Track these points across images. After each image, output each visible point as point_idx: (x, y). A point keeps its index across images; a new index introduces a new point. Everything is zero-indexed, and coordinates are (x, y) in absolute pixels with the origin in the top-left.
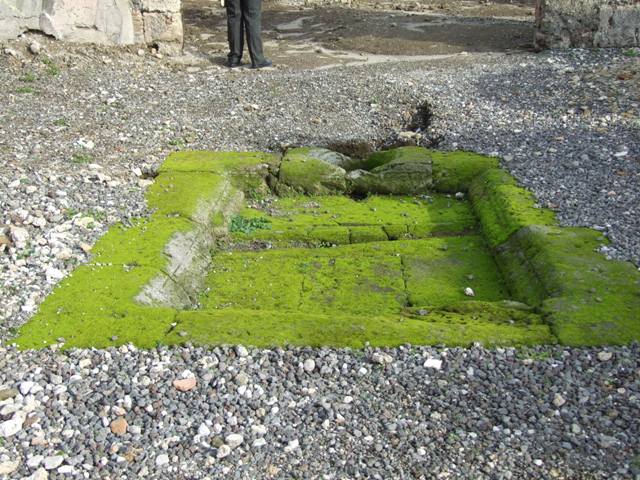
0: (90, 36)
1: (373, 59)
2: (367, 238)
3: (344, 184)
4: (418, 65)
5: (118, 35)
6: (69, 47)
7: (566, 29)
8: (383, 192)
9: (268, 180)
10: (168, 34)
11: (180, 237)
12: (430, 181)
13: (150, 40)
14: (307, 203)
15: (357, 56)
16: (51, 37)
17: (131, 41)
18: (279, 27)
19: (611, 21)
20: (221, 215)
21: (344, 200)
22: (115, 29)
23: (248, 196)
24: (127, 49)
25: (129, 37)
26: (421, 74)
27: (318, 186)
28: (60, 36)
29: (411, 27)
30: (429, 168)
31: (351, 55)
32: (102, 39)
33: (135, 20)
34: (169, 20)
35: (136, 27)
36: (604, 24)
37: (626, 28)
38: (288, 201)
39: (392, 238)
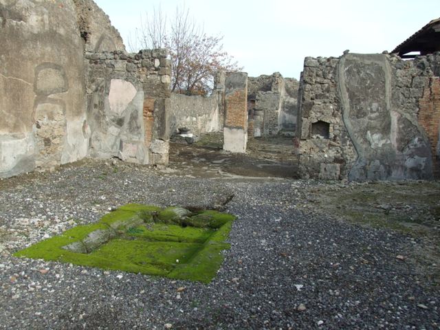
0: (133, 160)
1: (235, 177)
2: (171, 240)
3: (179, 221)
4: (244, 181)
5: (143, 160)
6: (126, 163)
7: (308, 171)
8: (192, 225)
9: (154, 217)
10: (160, 162)
13: (154, 163)
14: (164, 227)
15: (231, 175)
16: (121, 160)
17: (147, 163)
18: (214, 162)
19: (325, 169)
20: (125, 227)
21: (178, 227)
22: (142, 158)
23: (145, 222)
24: (147, 166)
25: (147, 162)
27: (170, 221)
28: (124, 159)
29: (260, 166)
31: (229, 174)
32: (138, 162)
33: (149, 155)
34: (161, 157)
35: (150, 158)
36: (322, 170)
37: (331, 172)
38: (158, 225)
39: (180, 242)
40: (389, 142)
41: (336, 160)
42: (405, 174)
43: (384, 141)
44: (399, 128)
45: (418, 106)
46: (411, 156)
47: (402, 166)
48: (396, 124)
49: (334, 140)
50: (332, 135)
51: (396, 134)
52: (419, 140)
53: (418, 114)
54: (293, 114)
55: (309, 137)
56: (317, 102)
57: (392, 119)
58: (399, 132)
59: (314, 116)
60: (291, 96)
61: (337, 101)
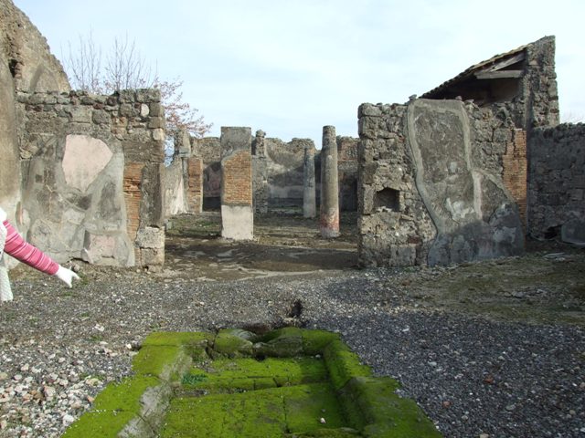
0: (109, 262)
1: (271, 274)
2: (264, 386)
3: (251, 351)
4: (295, 278)
5: (126, 261)
6: (97, 268)
7: (374, 257)
8: (274, 356)
9: (207, 350)
10: (154, 261)
11: (151, 390)
12: (301, 348)
13: (144, 264)
14: (230, 364)
15: (261, 272)
16: (87, 262)
17: (133, 265)
18: (219, 255)
19: (397, 253)
20: (177, 373)
21: (251, 361)
22: (124, 258)
23: (195, 360)
24: (131, 269)
25: (132, 262)
26: (297, 283)
27: (236, 353)
28: (92, 262)
29: (292, 255)
30: (301, 341)
31: (258, 272)
32: (116, 264)
33: (136, 252)
34: (156, 253)
35: (137, 257)
36: (394, 254)
37: (405, 256)
38: (218, 363)
39: (279, 386)
40: (473, 211)
41: (410, 239)
42: (494, 251)
43: (466, 211)
44: (483, 192)
45: (502, 165)
46: (499, 227)
47: (490, 241)
48: (479, 188)
49: (407, 212)
50: (403, 207)
51: (480, 200)
52: (507, 207)
53: (502, 174)
54: (280, 185)
55: (374, 211)
56: (381, 162)
57: (475, 182)
58: (484, 198)
59: (379, 183)
60: (276, 162)
61: (408, 161)
